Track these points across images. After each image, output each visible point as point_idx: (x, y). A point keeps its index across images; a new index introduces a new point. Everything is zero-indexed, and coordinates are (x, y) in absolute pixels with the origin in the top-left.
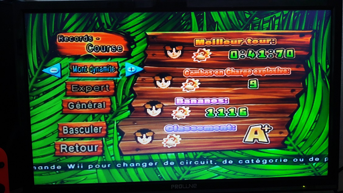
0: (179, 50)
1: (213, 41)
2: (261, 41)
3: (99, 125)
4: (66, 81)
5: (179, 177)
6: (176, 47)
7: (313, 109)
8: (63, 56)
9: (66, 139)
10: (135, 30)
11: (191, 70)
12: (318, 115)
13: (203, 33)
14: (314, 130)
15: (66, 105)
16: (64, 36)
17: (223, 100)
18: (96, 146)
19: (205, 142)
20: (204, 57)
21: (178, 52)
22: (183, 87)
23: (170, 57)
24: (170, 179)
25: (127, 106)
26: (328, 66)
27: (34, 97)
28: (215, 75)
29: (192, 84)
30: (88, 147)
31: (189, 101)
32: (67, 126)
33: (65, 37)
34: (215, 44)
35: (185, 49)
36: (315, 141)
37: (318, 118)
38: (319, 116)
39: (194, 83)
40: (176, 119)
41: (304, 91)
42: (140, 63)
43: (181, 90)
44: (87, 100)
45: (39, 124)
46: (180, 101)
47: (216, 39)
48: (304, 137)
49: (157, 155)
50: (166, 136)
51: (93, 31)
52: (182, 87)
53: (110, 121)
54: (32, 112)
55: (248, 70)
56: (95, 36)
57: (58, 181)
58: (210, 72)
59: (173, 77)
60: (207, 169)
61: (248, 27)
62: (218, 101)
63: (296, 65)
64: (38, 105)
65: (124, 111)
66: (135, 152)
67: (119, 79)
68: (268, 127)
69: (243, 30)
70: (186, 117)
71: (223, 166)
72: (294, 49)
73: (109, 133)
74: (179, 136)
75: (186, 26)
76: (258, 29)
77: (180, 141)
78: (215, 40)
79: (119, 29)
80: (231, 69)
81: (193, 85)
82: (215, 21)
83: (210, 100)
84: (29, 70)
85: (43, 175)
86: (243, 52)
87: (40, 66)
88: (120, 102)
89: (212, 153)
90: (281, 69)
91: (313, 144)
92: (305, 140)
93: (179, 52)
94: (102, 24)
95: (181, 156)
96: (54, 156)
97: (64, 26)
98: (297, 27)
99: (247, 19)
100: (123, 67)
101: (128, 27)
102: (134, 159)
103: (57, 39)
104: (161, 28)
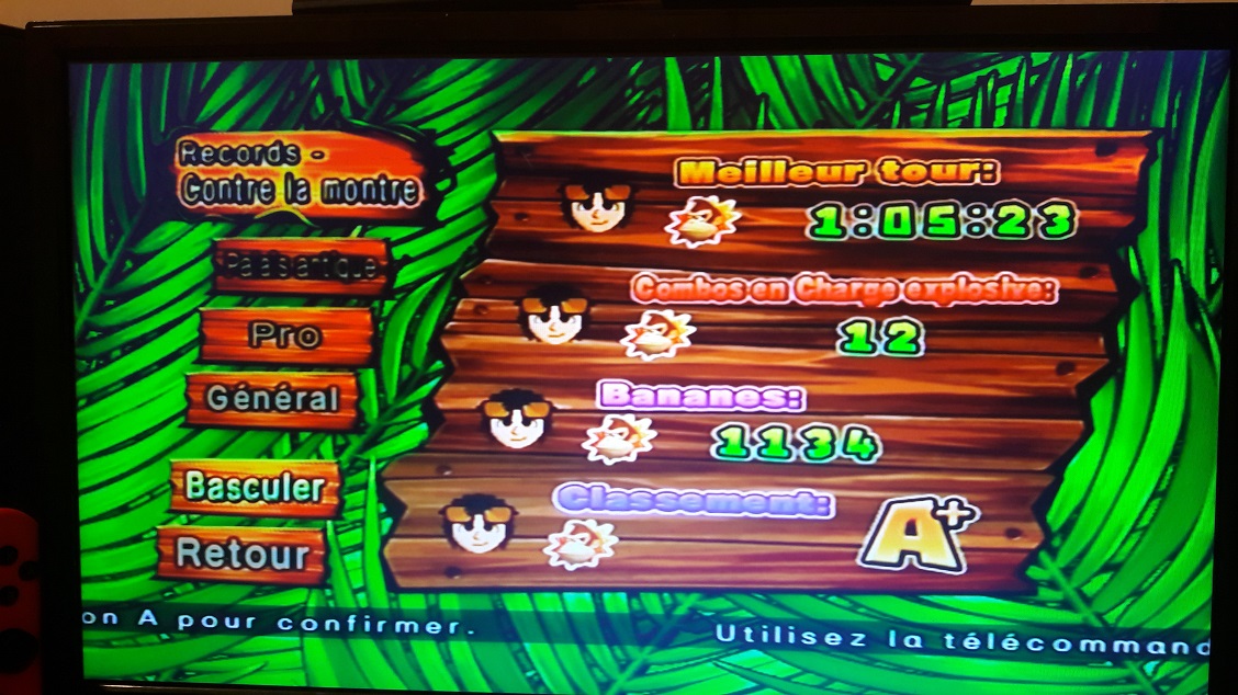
0: (615, 202)
1: (747, 170)
2: (937, 169)
3: (314, 474)
4: (201, 309)
5: (605, 686)
6: (607, 190)
7: (1147, 444)
8: (195, 218)
9: (198, 519)
10: (453, 123)
11: (660, 276)
12: (1170, 470)
13: (712, 138)
14: (1153, 527)
15: (201, 394)
16: (201, 144)
17: (783, 394)
18: (301, 551)
19: (711, 554)
20: (711, 228)
21: (614, 207)
22: (631, 341)
23: (581, 228)
24: (570, 691)
25: (418, 407)
26: (1215, 275)
27: (89, 360)
28: (754, 297)
29: (664, 331)
30: (274, 550)
31: (651, 394)
32: (204, 472)
33: (203, 148)
34: (753, 180)
35: (637, 195)
36: (1154, 572)
37: (1170, 481)
38: (1173, 474)
39: (671, 327)
40: (601, 461)
41: (1114, 367)
42: (470, 248)
43: (622, 354)
44: (273, 378)
45: (104, 459)
46: (617, 394)
47: (759, 161)
48: (1108, 556)
49: (524, 596)
50: (559, 523)
51: (303, 126)
52: (624, 342)
53: (353, 461)
54: (85, 417)
55: (882, 283)
56: (308, 146)
57: (164, 670)
58: (736, 286)
59: (591, 303)
60: (716, 659)
61: (887, 115)
62: (762, 399)
63: (1079, 266)
64: (105, 392)
65: (404, 426)
66: (442, 582)
67: (389, 305)
68: (961, 507)
69: (866, 126)
70: (640, 456)
71: (775, 652)
72: (1073, 203)
73: (348, 505)
74: (609, 527)
75: (646, 109)
76: (928, 124)
77: (613, 547)
78: (754, 163)
79: (397, 118)
80: (814, 278)
81: (666, 335)
82: (758, 92)
83: (730, 394)
84: (77, 266)
85: (114, 643)
86: (863, 212)
87: (116, 252)
88: (392, 391)
89: (737, 597)
90: (1018, 283)
91: (1146, 585)
92: (1111, 567)
93: (618, 209)
94: (333, 102)
95: (616, 603)
96: (154, 578)
97: (201, 109)
98: (1087, 116)
99: (881, 86)
100: (407, 260)
101: (428, 113)
102: (437, 605)
103: (177, 156)
104: (549, 118)
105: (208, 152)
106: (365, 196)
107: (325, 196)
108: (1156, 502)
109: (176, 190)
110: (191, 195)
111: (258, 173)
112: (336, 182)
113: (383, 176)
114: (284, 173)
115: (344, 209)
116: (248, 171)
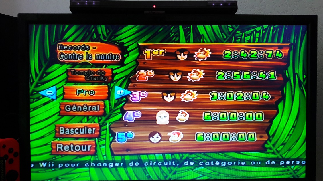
3: (93, 127)
4: (64, 86)
5: (166, 177)
7: (291, 115)
8: (63, 63)
9: (62, 139)
10: (128, 41)
12: (296, 121)
13: (190, 44)
14: (292, 134)
15: (63, 107)
16: (64, 45)
18: (89, 146)
19: (190, 144)
24: (157, 179)
25: (119, 109)
26: (305, 76)
27: (34, 99)
30: (82, 146)
32: (64, 127)
33: (64, 46)
36: (293, 145)
37: (296, 124)
38: (297, 122)
41: (283, 98)
42: (132, 71)
44: (82, 103)
45: (37, 124)
48: (283, 141)
49: (146, 155)
51: (90, 41)
53: (103, 123)
54: (32, 114)
56: (92, 46)
57: (53, 178)
60: (193, 169)
61: (231, 40)
64: (38, 107)
65: (116, 114)
66: (125, 153)
67: (112, 84)
69: (226, 42)
71: (208, 167)
73: (102, 134)
75: (175, 37)
76: (240, 42)
79: (114, 39)
82: (201, 34)
84: (31, 75)
85: (40, 172)
87: (41, 72)
88: (113, 106)
89: (197, 154)
91: (291, 148)
92: (284, 144)
94: (98, 35)
95: (168, 157)
96: (50, 154)
97: (64, 36)
98: (276, 40)
99: (230, 33)
100: (117, 73)
101: (122, 38)
102: (124, 159)
103: (58, 48)
104: (151, 40)
105: (66, 47)
106: (106, 58)
107: (96, 58)
108: (293, 129)
109: (57, 56)
110: (61, 58)
111: (79, 52)
112: (99, 55)
113: (111, 53)
114: (86, 52)
115: (101, 61)
116: (76, 52)
